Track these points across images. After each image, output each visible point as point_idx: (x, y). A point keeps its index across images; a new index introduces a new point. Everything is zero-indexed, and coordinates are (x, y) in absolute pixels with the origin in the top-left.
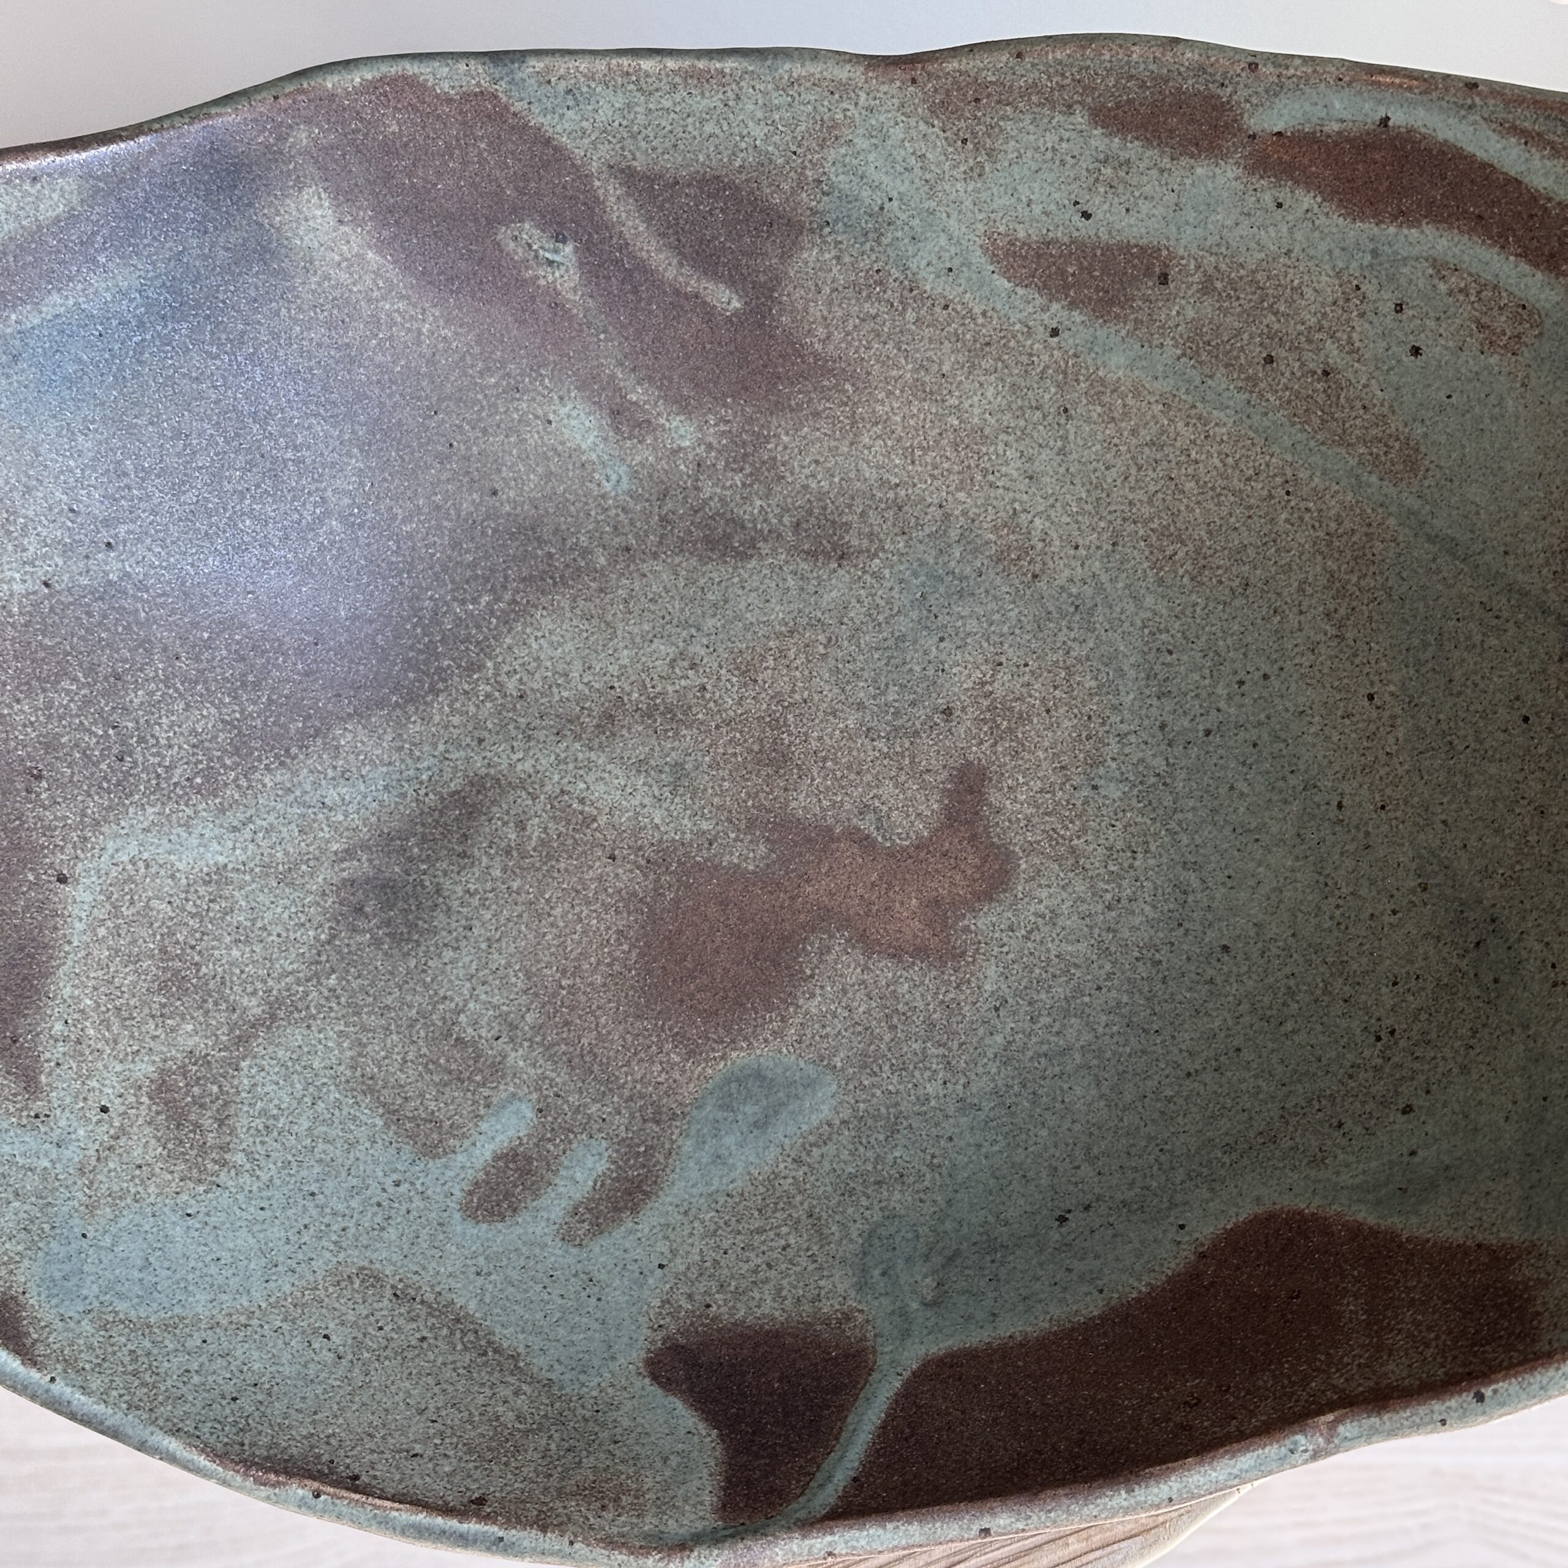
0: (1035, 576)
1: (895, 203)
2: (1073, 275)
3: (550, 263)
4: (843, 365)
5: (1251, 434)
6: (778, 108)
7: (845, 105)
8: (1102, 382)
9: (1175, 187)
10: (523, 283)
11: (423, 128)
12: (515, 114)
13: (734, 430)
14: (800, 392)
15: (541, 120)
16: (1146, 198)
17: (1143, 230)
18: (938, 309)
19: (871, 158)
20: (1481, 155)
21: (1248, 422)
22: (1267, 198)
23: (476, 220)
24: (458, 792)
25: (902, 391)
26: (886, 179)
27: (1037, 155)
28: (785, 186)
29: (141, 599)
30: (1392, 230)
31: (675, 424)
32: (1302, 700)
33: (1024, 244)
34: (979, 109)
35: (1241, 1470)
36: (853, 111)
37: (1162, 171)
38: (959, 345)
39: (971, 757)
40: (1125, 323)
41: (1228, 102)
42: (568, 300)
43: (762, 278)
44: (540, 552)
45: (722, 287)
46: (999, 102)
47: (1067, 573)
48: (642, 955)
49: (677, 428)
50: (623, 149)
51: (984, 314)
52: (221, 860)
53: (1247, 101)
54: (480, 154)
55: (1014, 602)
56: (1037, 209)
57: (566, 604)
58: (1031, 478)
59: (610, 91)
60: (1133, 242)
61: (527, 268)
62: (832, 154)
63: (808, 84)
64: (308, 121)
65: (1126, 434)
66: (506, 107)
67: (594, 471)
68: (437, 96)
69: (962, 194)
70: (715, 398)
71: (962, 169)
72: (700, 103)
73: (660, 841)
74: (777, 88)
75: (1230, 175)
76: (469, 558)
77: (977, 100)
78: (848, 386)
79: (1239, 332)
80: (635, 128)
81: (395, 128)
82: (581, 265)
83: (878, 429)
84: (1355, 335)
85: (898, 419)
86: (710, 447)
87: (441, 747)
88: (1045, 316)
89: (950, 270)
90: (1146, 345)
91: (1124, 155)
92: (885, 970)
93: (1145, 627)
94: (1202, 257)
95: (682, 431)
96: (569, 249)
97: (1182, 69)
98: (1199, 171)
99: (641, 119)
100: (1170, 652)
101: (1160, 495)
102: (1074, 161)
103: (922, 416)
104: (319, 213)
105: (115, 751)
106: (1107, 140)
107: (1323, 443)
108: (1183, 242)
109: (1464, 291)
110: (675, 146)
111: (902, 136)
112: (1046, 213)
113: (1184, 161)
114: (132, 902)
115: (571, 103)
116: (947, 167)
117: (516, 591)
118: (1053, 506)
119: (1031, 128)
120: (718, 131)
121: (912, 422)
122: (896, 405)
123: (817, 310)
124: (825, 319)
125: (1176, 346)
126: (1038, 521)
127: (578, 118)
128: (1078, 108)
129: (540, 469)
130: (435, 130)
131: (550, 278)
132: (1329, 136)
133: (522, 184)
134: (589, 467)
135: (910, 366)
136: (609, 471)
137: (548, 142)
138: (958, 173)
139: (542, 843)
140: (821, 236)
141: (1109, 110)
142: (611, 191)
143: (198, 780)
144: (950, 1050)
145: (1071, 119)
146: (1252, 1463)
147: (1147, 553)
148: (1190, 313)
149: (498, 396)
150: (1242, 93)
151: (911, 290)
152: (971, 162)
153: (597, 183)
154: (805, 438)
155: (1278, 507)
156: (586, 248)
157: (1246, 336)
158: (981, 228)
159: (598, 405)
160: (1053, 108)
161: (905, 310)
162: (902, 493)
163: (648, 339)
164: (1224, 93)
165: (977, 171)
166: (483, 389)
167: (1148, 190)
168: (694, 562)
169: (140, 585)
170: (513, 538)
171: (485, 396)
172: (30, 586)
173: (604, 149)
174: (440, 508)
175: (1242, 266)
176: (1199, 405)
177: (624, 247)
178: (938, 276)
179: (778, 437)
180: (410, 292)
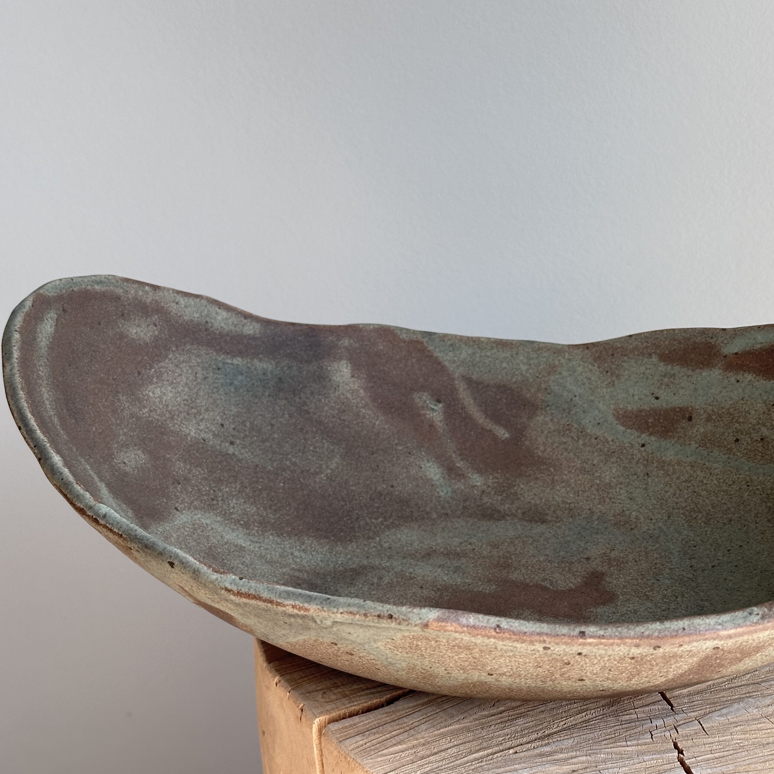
0: (632, 529)
1: (577, 398)
2: (651, 422)
3: (433, 409)
4: (550, 461)
5: (730, 469)
6: (532, 359)
7: (559, 358)
8: (664, 462)
9: (694, 382)
10: (419, 415)
11: (392, 350)
12: (429, 351)
13: (500, 482)
14: (531, 470)
15: (438, 354)
16: (682, 388)
17: (681, 401)
18: (593, 440)
19: (569, 379)
21: (729, 465)
22: (733, 380)
23: (406, 388)
24: (353, 568)
25: (575, 471)
26: (574, 388)
27: (636, 376)
28: (532, 390)
29: (238, 465)
31: (474, 477)
32: (758, 549)
33: (630, 412)
34: (613, 358)
36: (563, 361)
37: (688, 376)
38: (601, 453)
39: (598, 570)
40: (674, 438)
41: (715, 344)
42: (437, 425)
43: (519, 426)
44: (408, 510)
45: (502, 428)
46: (622, 355)
47: (647, 527)
49: (475, 478)
50: (469, 370)
51: (613, 441)
52: (244, 545)
53: (722, 342)
54: (413, 363)
55: (622, 536)
56: (636, 398)
57: (416, 527)
58: (631, 499)
59: (467, 347)
60: (676, 406)
61: (423, 410)
62: (552, 378)
63: (545, 350)
64: (350, 337)
65: (674, 479)
66: (426, 348)
67: (437, 488)
68: (400, 339)
69: (605, 393)
70: (494, 470)
71: (606, 383)
72: (502, 355)
73: (445, 584)
74: (533, 351)
75: (717, 373)
76: (376, 505)
77: (613, 355)
78: (552, 469)
79: (724, 433)
80: (475, 363)
81: (381, 347)
82: (445, 412)
83: (564, 484)
85: (573, 481)
86: (489, 486)
87: (349, 556)
88: (639, 440)
89: (599, 424)
90: (683, 445)
91: (672, 372)
93: (683, 540)
94: (706, 408)
95: (478, 479)
96: (441, 405)
97: (695, 334)
98: (704, 374)
99: (478, 359)
100: (695, 546)
101: (690, 498)
102: (652, 377)
103: (583, 480)
104: (345, 370)
105: (212, 497)
106: (665, 367)
107: (763, 464)
108: (698, 403)
110: (490, 371)
111: (581, 371)
112: (640, 399)
113: (698, 371)
114: (202, 532)
115: (451, 349)
116: (599, 383)
117: (395, 520)
118: (641, 507)
119: (635, 365)
120: (507, 366)
121: (579, 482)
122: (572, 476)
123: (541, 440)
124: (544, 443)
125: (696, 444)
126: (634, 513)
127: (453, 355)
128: (653, 355)
129: (414, 483)
130: (397, 351)
131: (431, 415)
132: (757, 350)
133: (426, 378)
134: (435, 487)
135: (579, 462)
136: (444, 489)
137: (440, 363)
138: (604, 385)
139: (389, 583)
140: (545, 411)
141: (666, 354)
142: (461, 386)
143: (242, 522)
145: (651, 360)
147: (684, 518)
148: (702, 430)
149: (401, 454)
150: (720, 340)
151: (582, 432)
152: (609, 380)
153: (457, 382)
154: (531, 486)
155: (744, 492)
156: (448, 407)
157: (726, 434)
158: (612, 407)
159: (443, 466)
160: (643, 356)
161: (578, 440)
162: (572, 505)
163: (468, 445)
164: (713, 341)
165: (612, 384)
166: (396, 450)
167: (682, 385)
168: (476, 520)
169: (239, 460)
170: (397, 503)
171: (396, 453)
172: (197, 436)
173: (461, 369)
174: (368, 485)
175: (723, 408)
176: (707, 463)
177: (463, 408)
178: (594, 426)
179: (519, 485)
180: (374, 408)
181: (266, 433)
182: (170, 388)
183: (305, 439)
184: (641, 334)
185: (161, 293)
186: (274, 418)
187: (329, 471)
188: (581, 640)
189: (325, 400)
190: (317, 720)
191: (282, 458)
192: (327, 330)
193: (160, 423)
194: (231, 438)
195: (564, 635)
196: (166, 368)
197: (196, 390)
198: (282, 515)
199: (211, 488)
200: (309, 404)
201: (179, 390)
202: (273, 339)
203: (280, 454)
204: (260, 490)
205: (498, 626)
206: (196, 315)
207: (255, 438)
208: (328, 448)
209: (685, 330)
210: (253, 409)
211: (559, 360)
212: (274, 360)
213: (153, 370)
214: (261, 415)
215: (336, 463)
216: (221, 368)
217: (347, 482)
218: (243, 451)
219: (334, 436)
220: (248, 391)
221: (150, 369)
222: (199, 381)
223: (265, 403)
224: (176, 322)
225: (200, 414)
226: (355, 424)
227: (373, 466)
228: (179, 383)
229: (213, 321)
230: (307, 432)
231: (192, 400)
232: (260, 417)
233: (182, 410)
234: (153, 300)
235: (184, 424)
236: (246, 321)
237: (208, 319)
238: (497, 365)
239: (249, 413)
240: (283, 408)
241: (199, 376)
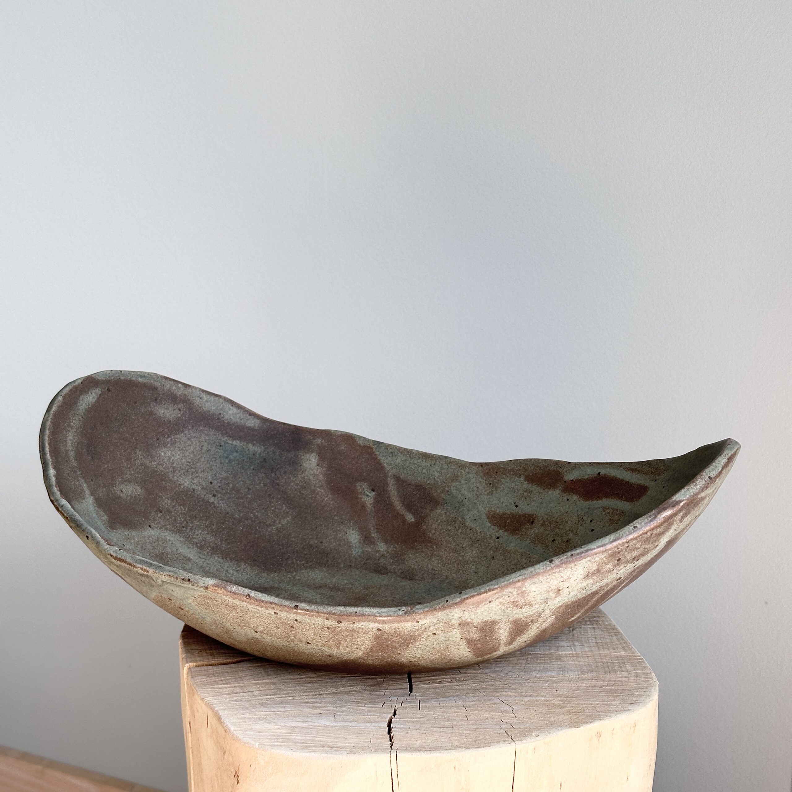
1: (467, 500)
2: (508, 523)
3: (367, 495)
4: (436, 541)
6: (444, 469)
7: (462, 471)
8: (506, 550)
9: (542, 498)
10: (357, 498)
11: (350, 450)
12: (375, 455)
13: (397, 550)
14: (420, 545)
15: (381, 458)
16: (534, 501)
17: (531, 510)
18: (468, 530)
19: (464, 486)
20: (621, 478)
21: (542, 556)
22: (565, 498)
23: (353, 478)
25: (449, 550)
26: (466, 493)
27: (508, 489)
28: (439, 491)
29: (213, 510)
30: (595, 502)
33: (498, 514)
34: (496, 475)
35: (381, 612)
36: (464, 473)
37: (540, 493)
38: (470, 540)
40: (518, 535)
41: (561, 472)
42: (367, 506)
43: (423, 515)
44: (326, 559)
45: (411, 515)
46: (502, 473)
49: (381, 546)
50: (399, 471)
51: (480, 532)
52: (192, 558)
53: (566, 472)
54: (362, 462)
56: (504, 504)
57: (325, 570)
58: (476, 573)
59: (402, 455)
60: (527, 513)
61: (361, 495)
62: (454, 484)
63: (454, 464)
64: (323, 438)
66: (374, 452)
67: (352, 548)
68: (358, 444)
69: (485, 499)
70: (396, 542)
72: (424, 464)
75: (557, 493)
76: (305, 553)
77: (497, 473)
78: (435, 547)
79: (548, 534)
80: (405, 467)
81: (343, 448)
82: (375, 499)
83: (438, 558)
84: (578, 530)
85: (445, 556)
86: (388, 552)
87: (268, 580)
88: (497, 534)
89: (475, 520)
90: (522, 540)
91: (531, 489)
94: (544, 516)
96: (374, 493)
98: (550, 493)
99: (407, 465)
102: (517, 491)
103: (452, 556)
104: (314, 460)
105: (183, 525)
106: (528, 485)
108: (540, 512)
109: (609, 513)
110: (413, 474)
111: (474, 481)
112: (506, 506)
113: (546, 490)
114: (163, 543)
115: (391, 456)
116: (483, 491)
117: (314, 564)
119: (509, 481)
120: (426, 472)
121: (449, 558)
122: (446, 553)
123: (434, 526)
124: (436, 528)
125: (530, 540)
127: (391, 460)
128: (522, 476)
129: (337, 543)
130: (353, 452)
131: (365, 499)
132: (585, 479)
133: (369, 473)
135: (454, 544)
136: (356, 549)
137: (380, 464)
138: (486, 493)
140: (443, 506)
141: (530, 476)
142: (391, 482)
143: (199, 545)
145: (520, 479)
146: (386, 611)
148: (537, 531)
149: (336, 522)
150: (565, 470)
151: (462, 524)
152: (490, 490)
153: (389, 479)
154: (416, 556)
156: (379, 495)
157: (549, 536)
158: (487, 509)
159: (362, 534)
160: (516, 476)
161: (459, 529)
162: (437, 572)
163: (384, 523)
164: (560, 470)
165: (491, 493)
166: (333, 519)
167: (535, 499)
168: (368, 572)
169: (215, 507)
170: (320, 553)
171: (333, 521)
172: (189, 486)
173: (394, 470)
174: (304, 539)
175: (554, 517)
176: (531, 554)
177: (389, 497)
178: (471, 521)
179: (408, 554)
180: (326, 489)
181: (242, 494)
182: (179, 453)
183: (270, 502)
184: (518, 460)
185: (190, 390)
186: (252, 485)
187: (280, 525)
188: (294, 610)
189: (293, 478)
190: (188, 665)
191: (248, 512)
192: (307, 431)
193: (163, 473)
194: (215, 492)
195: (285, 606)
196: (180, 439)
197: (199, 457)
198: (233, 547)
199: (185, 520)
200: (280, 479)
201: (186, 455)
202: (267, 432)
203: (248, 509)
204: (223, 529)
205: (249, 595)
206: (213, 408)
207: (233, 495)
208: (285, 510)
209: (545, 461)
210: (238, 476)
211: (462, 472)
212: (264, 446)
213: (170, 439)
214: (243, 481)
215: (288, 521)
216: (222, 446)
217: (290, 535)
218: (221, 502)
219: (292, 503)
220: (238, 464)
221: (167, 438)
222: (203, 451)
223: (249, 473)
224: (196, 411)
225: (197, 473)
226: (310, 498)
227: (313, 527)
228: (187, 450)
229: (225, 413)
230: (273, 498)
231: (193, 462)
232: (242, 482)
233: (183, 468)
234: (182, 393)
235: (182, 477)
236: (250, 417)
237: (222, 412)
238: (419, 470)
239: (235, 478)
240: (261, 479)
241: (205, 448)
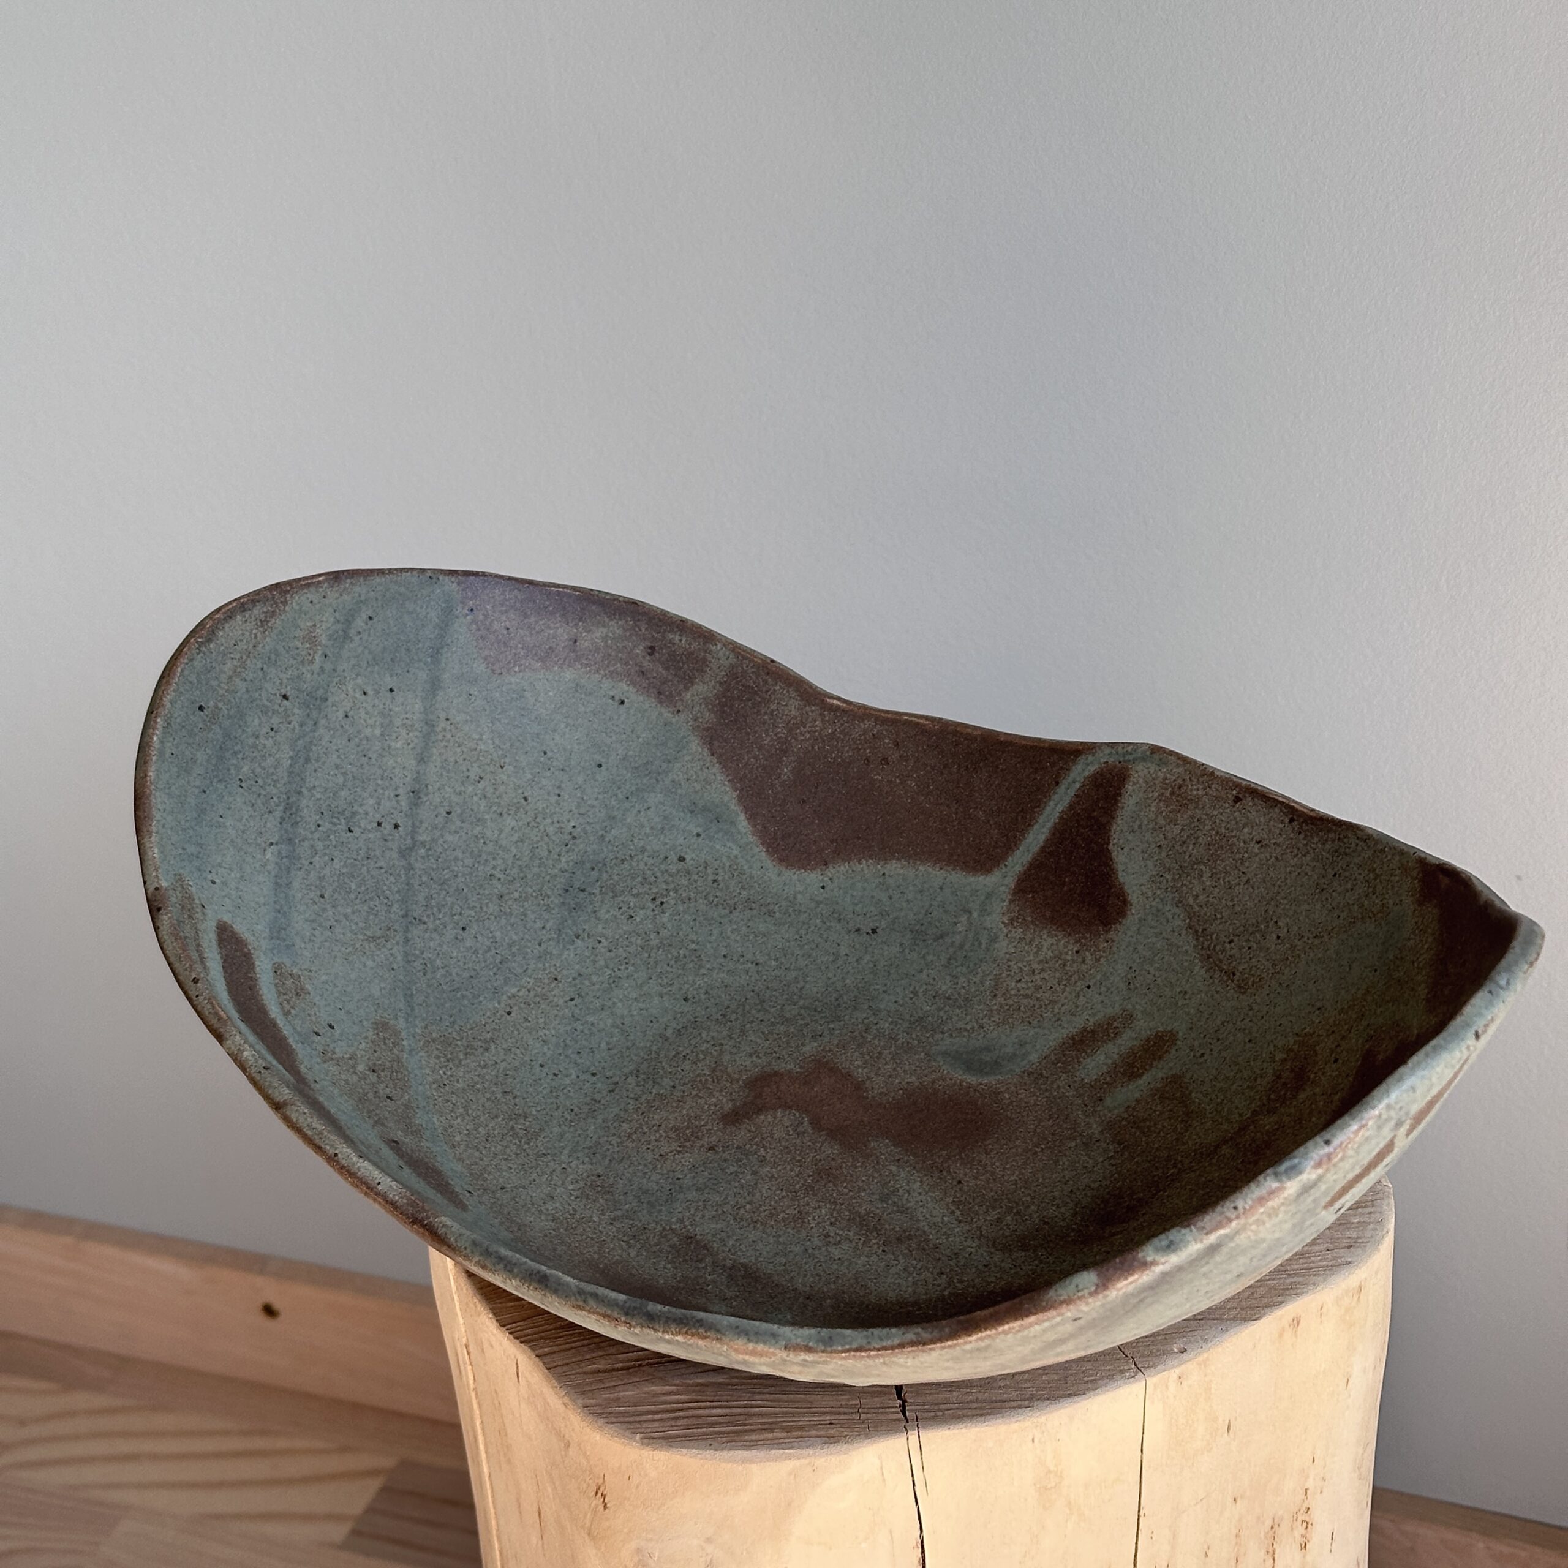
5: (432, 1106)
21: (427, 1107)
24: (1023, 1251)
32: (538, 1045)
39: (721, 1126)
48: (985, 1140)
55: (623, 1175)
73: (926, 1175)
79: (389, 1111)
92: (861, 1073)
93: (571, 1126)
107: (408, 1071)
109: (288, 1001)
125: (422, 1141)
139: (994, 1208)
144: (860, 1033)
